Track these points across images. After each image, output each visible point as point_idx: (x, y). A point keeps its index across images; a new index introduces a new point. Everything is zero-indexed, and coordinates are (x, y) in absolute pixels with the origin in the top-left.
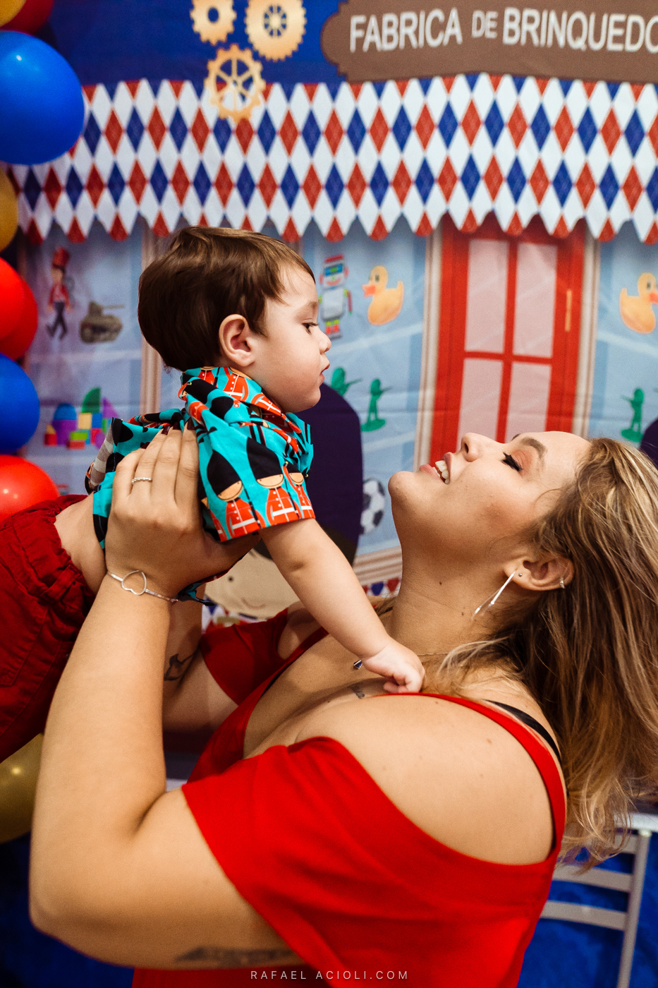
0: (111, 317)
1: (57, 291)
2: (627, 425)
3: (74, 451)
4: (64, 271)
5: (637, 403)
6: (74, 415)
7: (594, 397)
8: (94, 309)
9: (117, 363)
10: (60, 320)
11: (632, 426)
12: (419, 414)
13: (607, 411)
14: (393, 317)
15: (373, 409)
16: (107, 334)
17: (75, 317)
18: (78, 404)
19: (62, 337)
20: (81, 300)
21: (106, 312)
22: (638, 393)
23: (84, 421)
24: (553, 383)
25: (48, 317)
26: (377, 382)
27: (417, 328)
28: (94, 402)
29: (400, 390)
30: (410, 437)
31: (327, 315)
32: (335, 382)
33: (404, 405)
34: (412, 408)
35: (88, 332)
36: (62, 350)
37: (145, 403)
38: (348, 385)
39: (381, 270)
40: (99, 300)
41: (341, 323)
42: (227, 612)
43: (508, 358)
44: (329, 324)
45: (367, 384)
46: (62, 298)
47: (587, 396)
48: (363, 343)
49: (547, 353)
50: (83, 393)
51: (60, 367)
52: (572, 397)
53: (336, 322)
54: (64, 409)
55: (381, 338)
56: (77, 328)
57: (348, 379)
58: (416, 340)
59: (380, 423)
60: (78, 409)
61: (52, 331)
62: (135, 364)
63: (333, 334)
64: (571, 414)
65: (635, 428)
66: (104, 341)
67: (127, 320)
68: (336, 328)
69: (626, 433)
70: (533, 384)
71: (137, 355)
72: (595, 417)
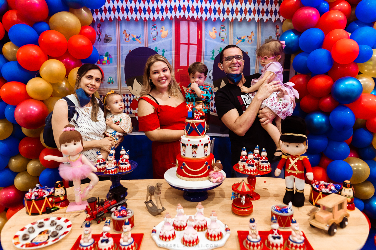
0: (110, 37)
1: (99, 32)
2: (212, 57)
4: (100, 28)
5: (213, 53)
6: (103, 57)
8: (106, 36)
9: (112, 47)
10: (99, 38)
13: (208, 54)
14: (166, 37)
17: (102, 37)
19: (100, 42)
20: (104, 34)
21: (109, 36)
22: (213, 50)
23: (105, 59)
24: (197, 49)
25: (97, 38)
26: (164, 49)
27: (171, 39)
28: (107, 55)
29: (168, 51)
30: (171, 60)
31: (153, 36)
32: (156, 50)
33: (169, 54)
34: (171, 55)
35: (105, 40)
36: (100, 44)
37: (118, 55)
38: (158, 50)
39: (163, 27)
40: (107, 34)
42: (136, 97)
45: (162, 50)
46: (100, 34)
47: (204, 51)
48: (161, 42)
49: (196, 43)
50: (105, 53)
51: (100, 47)
52: (201, 51)
54: (101, 56)
55: (164, 41)
58: (171, 41)
60: (104, 56)
62: (115, 47)
63: (155, 40)
64: (201, 55)
65: (213, 57)
66: (109, 42)
67: (113, 38)
68: (155, 39)
69: (212, 58)
70: (193, 49)
71: (116, 45)
72: (206, 55)
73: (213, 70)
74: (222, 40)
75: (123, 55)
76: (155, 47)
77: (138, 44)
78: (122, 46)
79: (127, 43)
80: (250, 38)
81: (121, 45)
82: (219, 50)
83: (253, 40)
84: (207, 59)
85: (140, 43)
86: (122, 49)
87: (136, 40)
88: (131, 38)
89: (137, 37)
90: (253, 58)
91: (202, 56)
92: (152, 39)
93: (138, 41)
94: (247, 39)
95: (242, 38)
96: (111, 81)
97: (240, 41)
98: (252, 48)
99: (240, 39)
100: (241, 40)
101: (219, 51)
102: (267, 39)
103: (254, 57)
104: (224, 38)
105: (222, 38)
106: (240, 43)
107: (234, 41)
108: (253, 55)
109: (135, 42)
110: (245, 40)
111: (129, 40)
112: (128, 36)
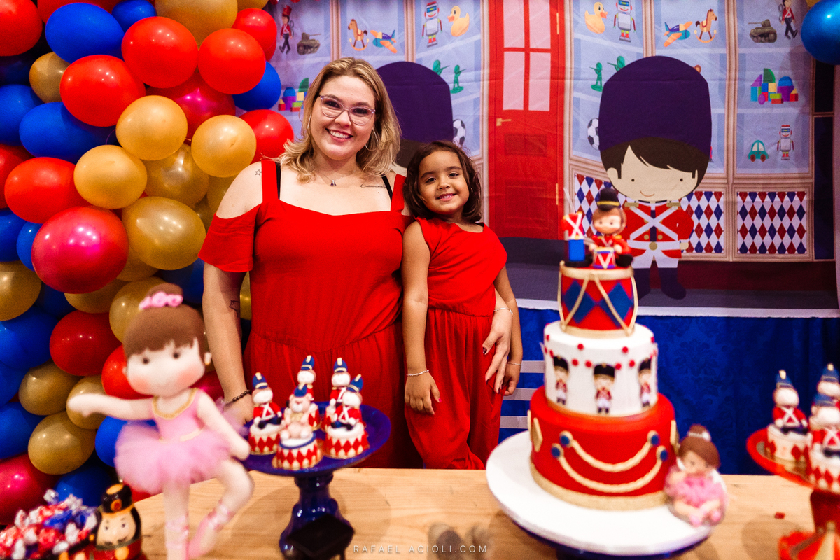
0: (314, 40)
1: (285, 29)
2: (594, 82)
3: (294, 113)
4: (288, 18)
5: (598, 70)
6: (295, 93)
7: (575, 68)
8: (305, 37)
10: (287, 43)
11: (597, 83)
12: (481, 82)
13: (582, 76)
15: (456, 81)
16: (312, 49)
17: (294, 41)
18: (297, 88)
19: (287, 52)
20: (298, 32)
21: (311, 38)
22: (598, 65)
23: (300, 96)
24: (552, 62)
25: (280, 42)
26: (458, 67)
27: (478, 37)
29: (470, 70)
30: (478, 95)
31: (428, 33)
32: (435, 68)
33: (472, 78)
34: (477, 80)
35: (301, 48)
36: (288, 59)
38: (442, 69)
39: (456, 8)
40: (307, 32)
41: (437, 37)
43: (527, 50)
44: (430, 37)
45: (453, 68)
46: (288, 32)
47: (571, 68)
48: (449, 47)
49: (548, 46)
50: (300, 81)
51: (288, 66)
52: (563, 69)
53: (434, 36)
54: (288, 90)
55: (458, 43)
56: (296, 47)
57: (442, 66)
58: (477, 44)
59: (460, 89)
60: (297, 90)
61: (282, 49)
63: (433, 43)
64: (563, 78)
65: (599, 84)
66: (310, 53)
67: (321, 40)
68: (435, 40)
69: (594, 87)
70: (542, 65)
72: (577, 79)
73: (600, 119)
74: (623, 35)
76: (433, 61)
77: (388, 55)
80: (705, 29)
82: (616, 63)
83: (714, 32)
84: (580, 90)
85: (394, 52)
87: (382, 46)
88: (368, 40)
89: (386, 37)
90: (718, 82)
91: (567, 82)
92: (426, 39)
93: (387, 47)
94: (695, 31)
95: (682, 28)
97: (674, 36)
98: (711, 56)
99: (675, 30)
100: (678, 34)
101: (615, 66)
102: (757, 28)
103: (721, 80)
104: (628, 30)
105: (623, 31)
106: (674, 43)
107: (657, 39)
108: (718, 74)
109: (381, 49)
110: (691, 33)
111: (364, 46)
112: (360, 35)
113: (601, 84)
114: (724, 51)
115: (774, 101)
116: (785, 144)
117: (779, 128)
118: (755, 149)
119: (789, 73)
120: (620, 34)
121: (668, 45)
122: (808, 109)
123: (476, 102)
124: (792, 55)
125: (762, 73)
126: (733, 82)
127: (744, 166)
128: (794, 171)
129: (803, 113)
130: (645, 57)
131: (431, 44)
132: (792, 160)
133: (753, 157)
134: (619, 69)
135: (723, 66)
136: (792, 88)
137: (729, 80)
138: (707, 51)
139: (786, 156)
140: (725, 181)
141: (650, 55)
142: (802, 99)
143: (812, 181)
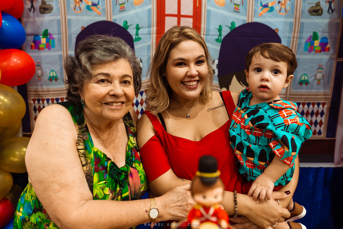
0: (49, 5)
2: (217, 37)
3: (41, 51)
5: (220, 30)
6: (40, 38)
7: (206, 28)
8: (44, 2)
9: (53, 20)
10: (32, 6)
11: (219, 38)
12: (152, 35)
13: (211, 33)
14: (142, 3)
15: (137, 34)
16: (49, 11)
17: (37, 5)
18: (41, 35)
19: (33, 12)
21: (47, 3)
22: (220, 26)
23: (44, 41)
24: (194, 24)
26: (138, 25)
27: (150, 7)
28: (46, 34)
29: (145, 28)
30: (149, 43)
31: (120, 3)
32: (124, 25)
33: (147, 32)
34: (149, 34)
35: (42, 10)
36: (34, 16)
37: (63, 34)
38: (129, 26)
41: (125, 5)
43: (179, 16)
44: (121, 6)
45: (134, 26)
47: (204, 28)
48: (132, 12)
49: (191, 14)
50: (42, 31)
51: (34, 22)
52: (200, 28)
53: (123, 5)
54: (36, 37)
55: (138, 10)
56: (38, 9)
57: (128, 25)
58: (149, 11)
59: (139, 39)
60: (41, 37)
61: (30, 10)
62: (59, 21)
63: (122, 10)
65: (220, 38)
66: (48, 13)
67: (55, 6)
68: (124, 7)
69: (217, 40)
71: (59, 17)
72: (208, 35)
74: (235, 8)
75: (71, 34)
76: (123, 21)
77: (95, 16)
78: (70, 20)
79: (77, 15)
80: (283, 6)
81: (68, 17)
82: (230, 25)
83: (288, 8)
84: (209, 42)
85: (99, 14)
86: (70, 25)
87: (91, 10)
88: (83, 6)
89: (94, 5)
90: (287, 39)
92: (118, 7)
93: (95, 11)
94: (277, 7)
95: (270, 5)
96: (53, 77)
97: (265, 9)
98: (285, 23)
99: (266, 6)
100: (267, 9)
101: (230, 27)
102: (312, 7)
103: (289, 38)
104: (239, 5)
105: (235, 6)
106: (265, 14)
107: (255, 11)
108: (287, 34)
109: (91, 12)
110: (275, 8)
111: (80, 10)
112: (78, 3)
113: (221, 38)
114: (292, 20)
115: (316, 51)
116: (319, 76)
117: (317, 67)
118: (303, 78)
119: (326, 35)
120: (234, 7)
121: (261, 16)
122: (334, 57)
123: (149, 47)
124: (330, 24)
125: (312, 34)
126: (295, 39)
127: (295, 89)
128: (322, 91)
129: (331, 59)
130: (247, 22)
131: (121, 10)
132: (322, 85)
133: (301, 83)
134: (232, 30)
135: (291, 29)
136: (327, 44)
137: (294, 38)
138: (283, 20)
139: (319, 83)
140: (285, 96)
141: (250, 21)
142: (331, 51)
143: (330, 97)
